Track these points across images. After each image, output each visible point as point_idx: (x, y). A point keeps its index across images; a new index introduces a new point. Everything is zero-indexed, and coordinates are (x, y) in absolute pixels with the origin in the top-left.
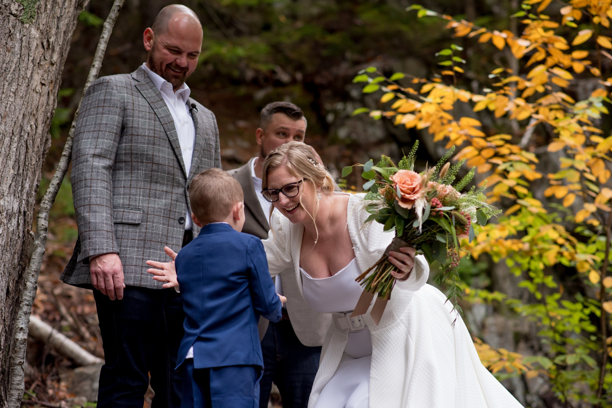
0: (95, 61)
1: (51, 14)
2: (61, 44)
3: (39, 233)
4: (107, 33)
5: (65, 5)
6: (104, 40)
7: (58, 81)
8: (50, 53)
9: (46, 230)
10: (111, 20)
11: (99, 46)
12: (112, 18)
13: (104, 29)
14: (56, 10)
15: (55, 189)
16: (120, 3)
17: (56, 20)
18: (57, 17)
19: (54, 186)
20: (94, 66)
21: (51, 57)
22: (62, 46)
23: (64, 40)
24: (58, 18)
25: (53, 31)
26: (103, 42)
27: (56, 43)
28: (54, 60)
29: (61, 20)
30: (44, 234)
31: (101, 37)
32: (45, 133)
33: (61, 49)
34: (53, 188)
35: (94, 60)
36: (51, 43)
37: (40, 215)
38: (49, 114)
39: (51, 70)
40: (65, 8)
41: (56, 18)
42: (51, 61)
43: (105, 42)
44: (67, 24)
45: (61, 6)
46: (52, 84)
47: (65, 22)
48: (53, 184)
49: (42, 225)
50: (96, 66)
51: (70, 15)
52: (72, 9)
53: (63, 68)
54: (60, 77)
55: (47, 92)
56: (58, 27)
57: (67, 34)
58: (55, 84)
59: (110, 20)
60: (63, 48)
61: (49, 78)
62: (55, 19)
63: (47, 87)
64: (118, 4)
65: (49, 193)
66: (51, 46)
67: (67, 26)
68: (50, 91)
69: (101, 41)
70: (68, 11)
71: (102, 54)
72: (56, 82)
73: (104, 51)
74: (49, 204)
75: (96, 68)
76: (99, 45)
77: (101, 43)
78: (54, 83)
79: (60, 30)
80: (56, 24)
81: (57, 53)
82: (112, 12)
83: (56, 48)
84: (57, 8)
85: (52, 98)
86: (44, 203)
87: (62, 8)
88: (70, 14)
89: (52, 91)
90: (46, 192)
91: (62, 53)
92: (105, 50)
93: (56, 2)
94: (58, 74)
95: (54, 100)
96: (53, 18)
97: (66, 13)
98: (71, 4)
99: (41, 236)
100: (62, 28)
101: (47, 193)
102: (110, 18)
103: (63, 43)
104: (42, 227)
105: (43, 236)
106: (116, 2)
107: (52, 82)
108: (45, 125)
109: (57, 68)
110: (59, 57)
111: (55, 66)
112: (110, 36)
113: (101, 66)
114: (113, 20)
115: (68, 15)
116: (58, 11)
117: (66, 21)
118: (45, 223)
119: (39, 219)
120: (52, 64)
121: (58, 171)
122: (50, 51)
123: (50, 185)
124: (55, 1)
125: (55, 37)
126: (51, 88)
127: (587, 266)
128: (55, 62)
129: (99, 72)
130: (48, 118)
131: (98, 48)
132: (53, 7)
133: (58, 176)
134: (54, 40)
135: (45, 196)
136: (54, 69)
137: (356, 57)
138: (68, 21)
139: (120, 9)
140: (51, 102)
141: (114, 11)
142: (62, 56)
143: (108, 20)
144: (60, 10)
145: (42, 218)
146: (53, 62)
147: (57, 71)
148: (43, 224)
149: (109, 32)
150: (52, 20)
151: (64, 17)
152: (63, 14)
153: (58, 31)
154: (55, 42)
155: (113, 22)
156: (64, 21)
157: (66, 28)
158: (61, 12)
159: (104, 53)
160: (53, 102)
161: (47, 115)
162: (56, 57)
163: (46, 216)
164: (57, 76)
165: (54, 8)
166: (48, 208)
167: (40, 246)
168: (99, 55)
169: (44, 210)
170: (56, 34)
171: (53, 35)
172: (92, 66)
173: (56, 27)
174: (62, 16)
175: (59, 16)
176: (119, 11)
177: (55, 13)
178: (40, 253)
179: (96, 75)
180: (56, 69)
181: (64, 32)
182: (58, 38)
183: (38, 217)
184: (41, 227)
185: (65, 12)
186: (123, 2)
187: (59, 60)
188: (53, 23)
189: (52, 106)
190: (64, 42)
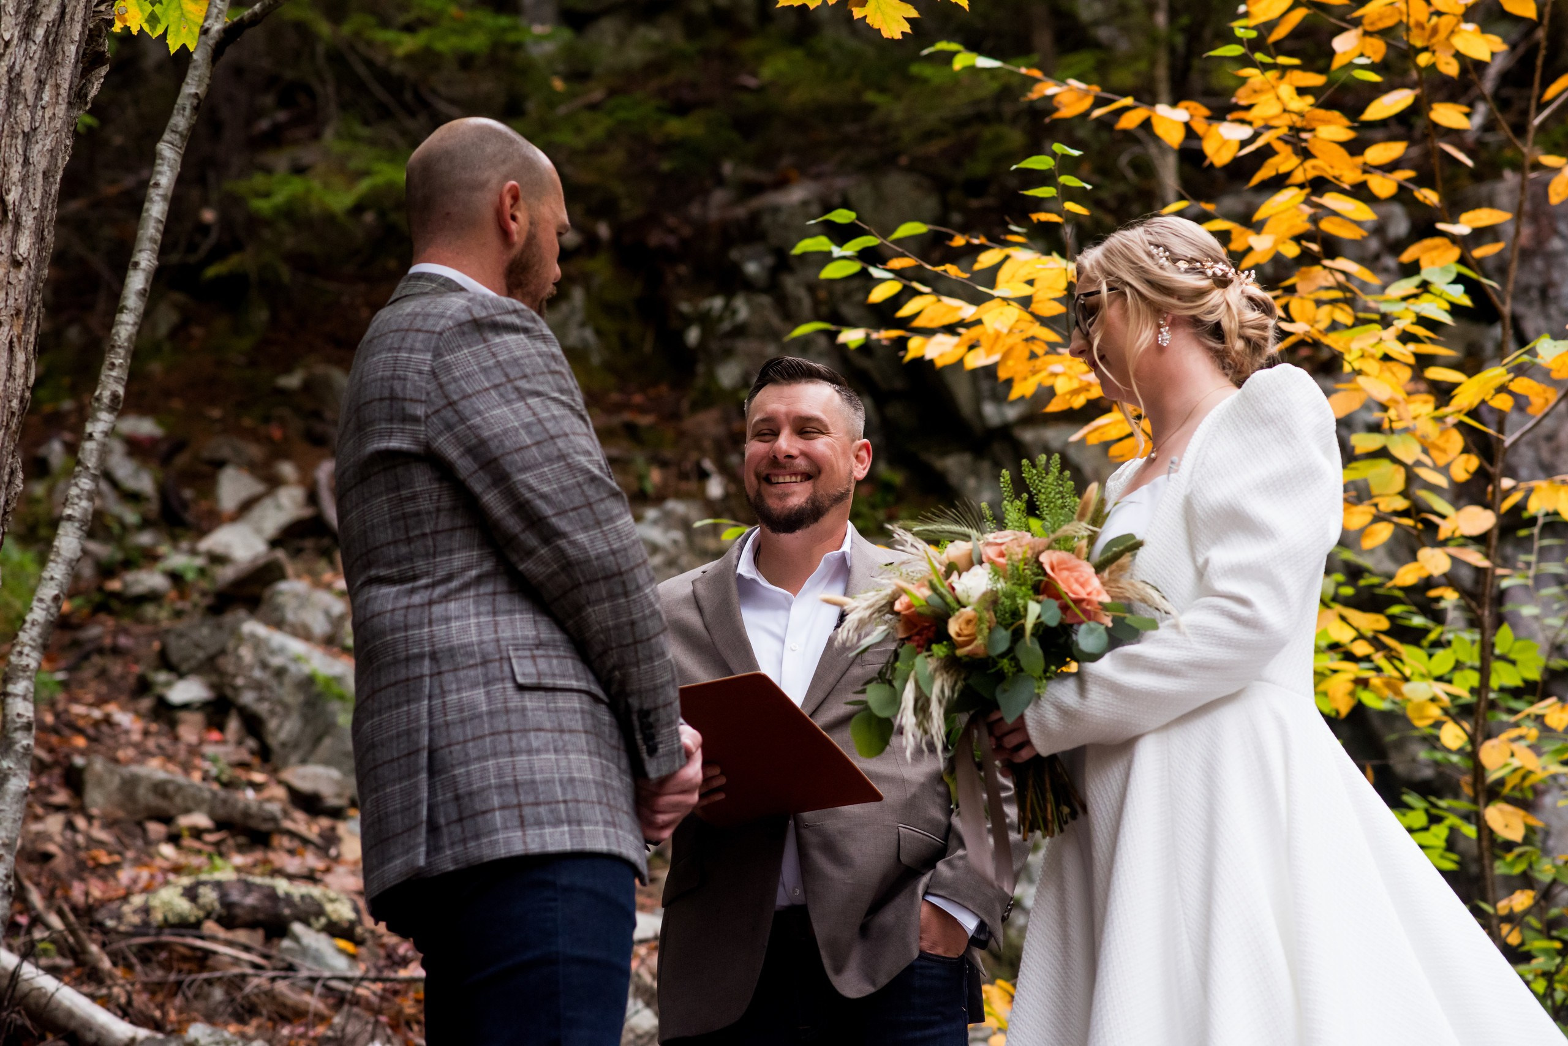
0: (140, 251)
1: (6, 126)
2: (37, 206)
3: (10, 738)
4: (168, 173)
5: (41, 99)
6: (161, 191)
7: (35, 310)
8: (10, 234)
9: (28, 727)
10: (178, 137)
11: (148, 210)
12: (180, 129)
13: (159, 161)
14: (19, 113)
15: (49, 613)
16: (198, 87)
17: (20, 141)
18: (23, 132)
19: (44, 606)
20: (136, 265)
21: (14, 245)
22: (41, 211)
23: (46, 193)
24: (26, 135)
25: (15, 172)
26: (158, 198)
27: (24, 205)
28: (21, 251)
29: (34, 140)
30: (26, 738)
31: (152, 183)
32: (8, 454)
33: (39, 219)
34: (43, 609)
35: (137, 248)
36: (11, 207)
37: (10, 688)
38: (15, 403)
39: (14, 282)
40: (43, 108)
41: (21, 137)
42: (12, 255)
43: (164, 197)
44: (52, 150)
45: (31, 102)
46: (18, 318)
47: (44, 146)
48: (41, 600)
49: (19, 715)
50: (144, 264)
51: (58, 126)
52: (61, 110)
53: (46, 272)
54: (37, 298)
55: (7, 342)
56: (26, 162)
57: (51, 179)
58: (26, 319)
59: (173, 135)
60: (42, 217)
61: (11, 302)
62: (17, 138)
63: (7, 328)
64: (193, 90)
65: (33, 624)
66: (10, 215)
67: (52, 156)
68: (15, 340)
69: (153, 195)
70: (51, 114)
71: (157, 230)
72: (28, 313)
73: (161, 221)
74: (35, 655)
75: (144, 270)
76: (147, 205)
77: (151, 201)
78: (23, 315)
79: (32, 168)
80: (20, 151)
81: (27, 232)
82: (178, 113)
83: (24, 218)
84: (20, 107)
85: (21, 357)
86: (20, 653)
87: (35, 106)
88: (58, 123)
89: (19, 338)
90: (24, 622)
91: (43, 231)
92: (164, 220)
93: (18, 92)
94: (33, 291)
95: (27, 363)
96: (13, 135)
97: (47, 120)
98: (58, 94)
99: (18, 747)
100: (39, 163)
101: (27, 626)
102: (173, 131)
103: (42, 204)
104: (18, 720)
105: (23, 747)
106: (188, 84)
107: (18, 312)
108: (5, 434)
109: (31, 273)
110: (34, 244)
111: (24, 268)
112: (175, 178)
113: (156, 263)
114: (181, 135)
115: (52, 125)
116: (24, 118)
117: (48, 143)
118: (27, 710)
119: (10, 700)
120: (16, 264)
121: (53, 561)
122: (9, 228)
123: (35, 603)
124: (15, 90)
125: (20, 189)
126: (16, 331)
127: (1435, 712)
128: (24, 259)
129: (150, 280)
130: (13, 414)
131: (144, 214)
132: (9, 107)
133: (56, 576)
134: (17, 197)
135: (21, 634)
136: (22, 276)
137: (751, 173)
138: (54, 143)
139: (198, 104)
140: (19, 369)
141: (184, 109)
142: (43, 239)
143: (167, 136)
144: (31, 112)
145: (16, 696)
146: (19, 258)
147: (31, 283)
148: (21, 711)
149: (171, 168)
150: (8, 143)
151: (41, 130)
152: (37, 124)
153: (28, 171)
154: (20, 203)
155: (182, 142)
156: (41, 143)
157: (49, 162)
158: (33, 118)
159: (161, 227)
160: (23, 368)
161: (10, 407)
162: (25, 245)
163: (27, 689)
164: (32, 296)
165: (12, 110)
166: (32, 667)
167: (15, 775)
168: (149, 235)
169: (21, 674)
170: (23, 180)
171: (14, 184)
172: (130, 267)
173: (21, 161)
174: (36, 129)
175: (27, 129)
176: (196, 109)
177: (17, 123)
178: (15, 794)
179: (145, 290)
180: (29, 277)
181: (44, 173)
182: (28, 192)
183: (6, 695)
184: (15, 722)
185: (43, 116)
186: (208, 85)
187: (34, 252)
188: (13, 150)
189: (22, 381)
190: (45, 201)
